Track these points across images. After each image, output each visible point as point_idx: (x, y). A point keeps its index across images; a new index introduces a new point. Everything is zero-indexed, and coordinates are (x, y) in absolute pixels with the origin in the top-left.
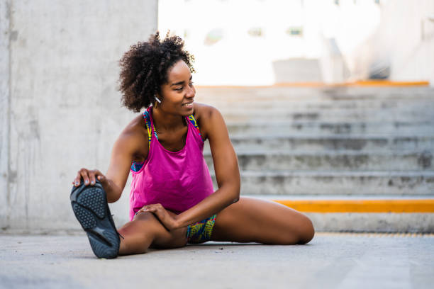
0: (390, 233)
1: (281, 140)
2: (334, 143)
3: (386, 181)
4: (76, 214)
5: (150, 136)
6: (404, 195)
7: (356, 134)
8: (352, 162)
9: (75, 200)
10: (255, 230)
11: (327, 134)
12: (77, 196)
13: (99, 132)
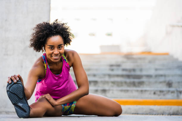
0: (155, 114)
1: (105, 75)
2: (128, 76)
3: (153, 92)
4: (9, 97)
5: (46, 67)
6: (161, 98)
7: (138, 73)
8: (137, 84)
9: (8, 90)
10: (94, 110)
11: (125, 73)
12: (10, 88)
13: (22, 67)
